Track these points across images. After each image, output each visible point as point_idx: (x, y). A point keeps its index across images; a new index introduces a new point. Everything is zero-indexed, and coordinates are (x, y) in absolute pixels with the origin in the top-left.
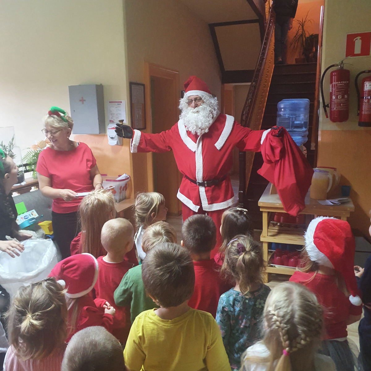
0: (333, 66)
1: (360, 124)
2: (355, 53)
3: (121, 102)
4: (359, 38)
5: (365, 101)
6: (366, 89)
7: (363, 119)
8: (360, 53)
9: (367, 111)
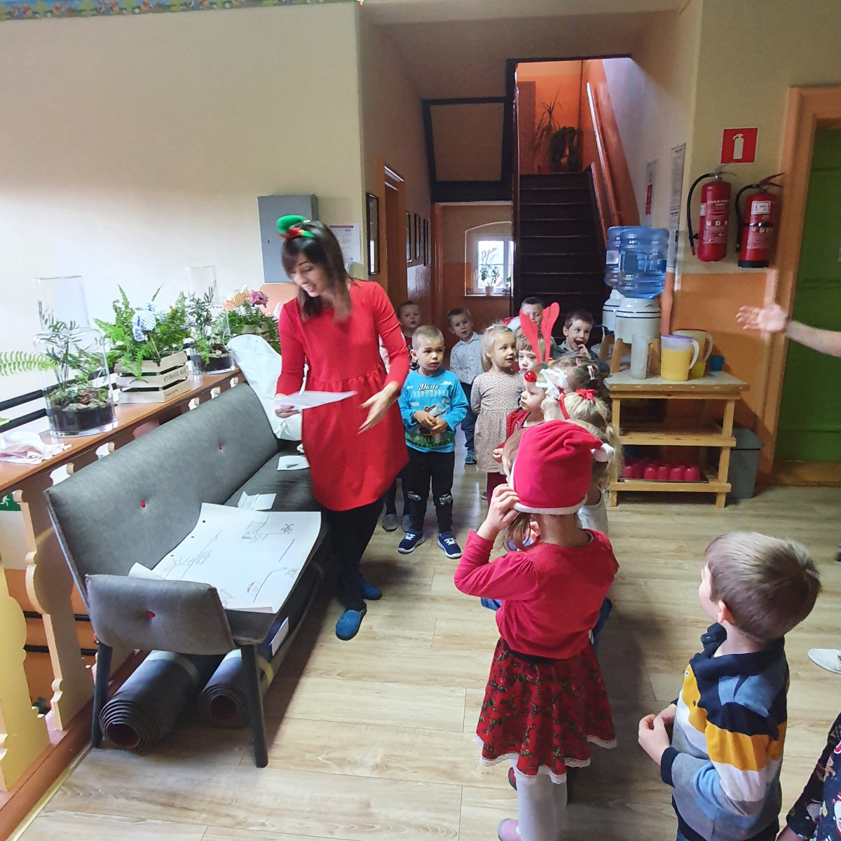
0: (707, 175)
2: (735, 158)
3: (352, 227)
4: (740, 135)
5: (753, 229)
6: (754, 212)
7: (748, 257)
8: (740, 157)
9: (755, 245)
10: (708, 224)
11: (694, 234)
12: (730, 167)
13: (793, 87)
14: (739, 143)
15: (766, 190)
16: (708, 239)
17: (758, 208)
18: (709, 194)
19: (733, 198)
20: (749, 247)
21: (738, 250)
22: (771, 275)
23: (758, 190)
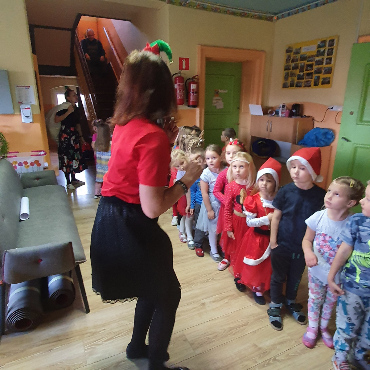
0: (176, 74)
1: (189, 106)
2: (183, 68)
3: (29, 87)
4: (184, 60)
5: (192, 94)
6: (192, 88)
7: (191, 104)
10: (178, 92)
12: (183, 71)
13: (199, 45)
14: (184, 62)
15: (194, 80)
16: (178, 97)
18: (177, 81)
19: (185, 82)
20: (191, 100)
22: (198, 110)
23: (191, 80)
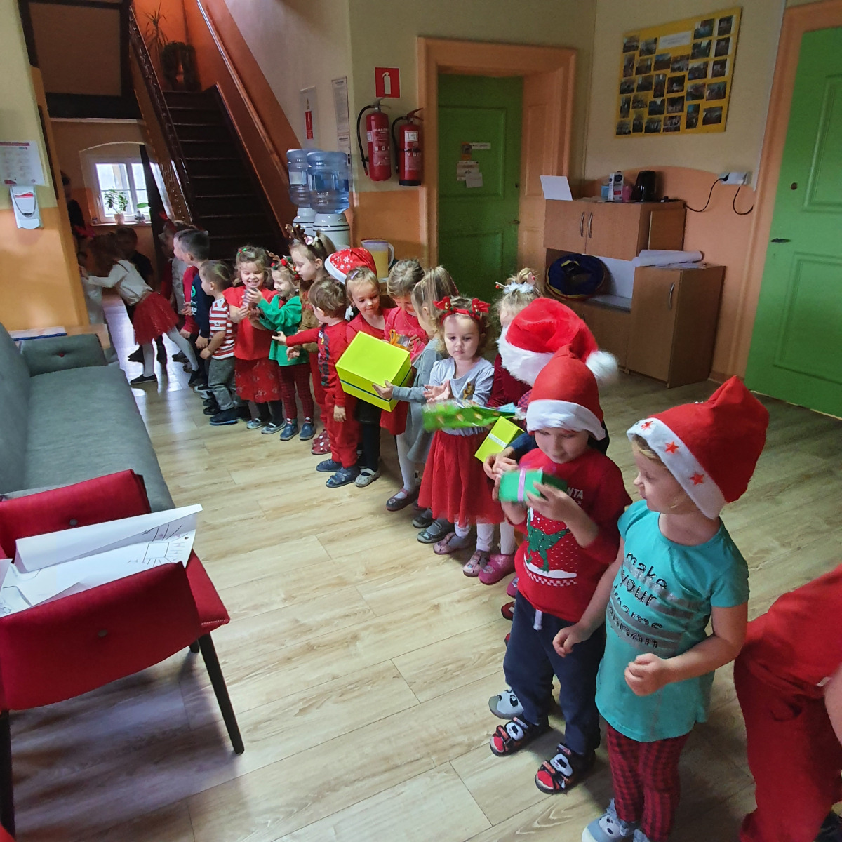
0: (369, 107)
1: (402, 183)
2: (386, 93)
3: (28, 144)
4: (387, 73)
5: (407, 154)
6: (407, 140)
7: (407, 176)
8: (390, 93)
9: (410, 167)
10: (376, 149)
11: (365, 157)
12: (385, 101)
13: (419, 36)
14: (387, 79)
15: (412, 122)
16: (377, 162)
17: (409, 136)
18: (373, 123)
19: (390, 127)
20: (407, 169)
21: (398, 171)
22: (422, 192)
23: (406, 121)
